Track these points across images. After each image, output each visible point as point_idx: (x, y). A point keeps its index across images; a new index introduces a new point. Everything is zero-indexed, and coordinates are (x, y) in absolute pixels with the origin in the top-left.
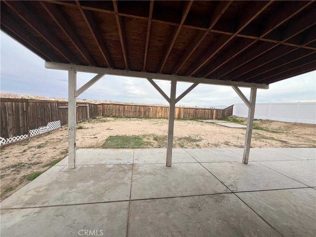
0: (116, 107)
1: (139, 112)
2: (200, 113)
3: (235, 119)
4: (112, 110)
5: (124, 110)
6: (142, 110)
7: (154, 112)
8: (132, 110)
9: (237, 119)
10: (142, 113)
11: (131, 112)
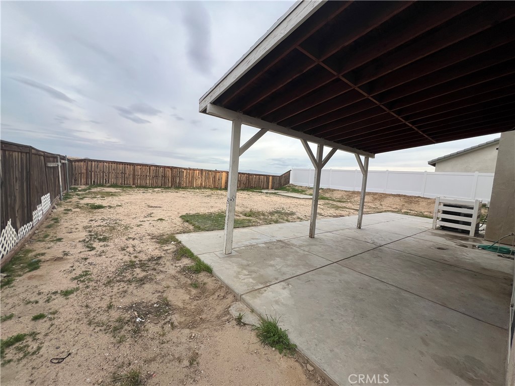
0: (117, 168)
1: (164, 176)
2: (254, 179)
3: (294, 189)
4: (109, 173)
5: (134, 175)
6: (169, 173)
7: (189, 179)
8: (150, 173)
9: (297, 188)
10: (168, 180)
11: (148, 178)
